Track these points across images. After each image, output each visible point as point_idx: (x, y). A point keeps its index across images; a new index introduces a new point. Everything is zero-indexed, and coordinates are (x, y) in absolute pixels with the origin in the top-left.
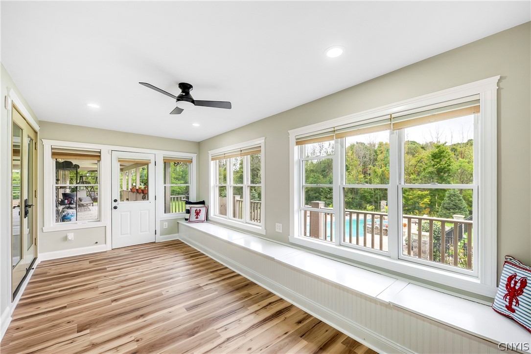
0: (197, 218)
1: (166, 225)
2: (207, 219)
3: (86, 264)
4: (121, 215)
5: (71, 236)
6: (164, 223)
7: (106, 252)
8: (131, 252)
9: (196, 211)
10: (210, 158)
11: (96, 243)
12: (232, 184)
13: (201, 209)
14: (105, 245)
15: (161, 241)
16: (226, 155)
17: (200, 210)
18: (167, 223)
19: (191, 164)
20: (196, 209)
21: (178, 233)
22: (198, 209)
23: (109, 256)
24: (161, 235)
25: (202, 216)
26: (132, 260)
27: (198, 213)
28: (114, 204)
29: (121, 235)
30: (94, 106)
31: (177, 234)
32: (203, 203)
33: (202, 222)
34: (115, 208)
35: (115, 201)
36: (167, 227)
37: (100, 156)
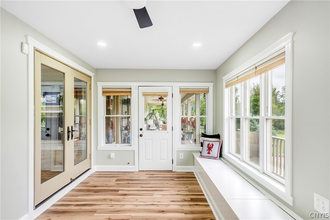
0: (209, 153)
1: (182, 156)
2: (221, 155)
3: (112, 182)
4: (145, 142)
5: (113, 155)
6: (181, 154)
7: (133, 172)
8: (149, 177)
9: (208, 145)
10: (224, 85)
11: (129, 163)
12: (247, 116)
13: (214, 143)
14: (133, 166)
15: (177, 171)
16: (239, 78)
17: (213, 145)
18: (183, 154)
19: (208, 94)
20: (208, 143)
21: (194, 165)
22: (211, 143)
23: (131, 177)
24: (177, 165)
25: (215, 151)
26: (142, 187)
27: (210, 148)
28: (141, 132)
29: (145, 159)
30: (102, 44)
31: (192, 167)
32: (218, 136)
33: (215, 158)
34: (141, 136)
35: (141, 129)
36: (183, 158)
37: (131, 92)
